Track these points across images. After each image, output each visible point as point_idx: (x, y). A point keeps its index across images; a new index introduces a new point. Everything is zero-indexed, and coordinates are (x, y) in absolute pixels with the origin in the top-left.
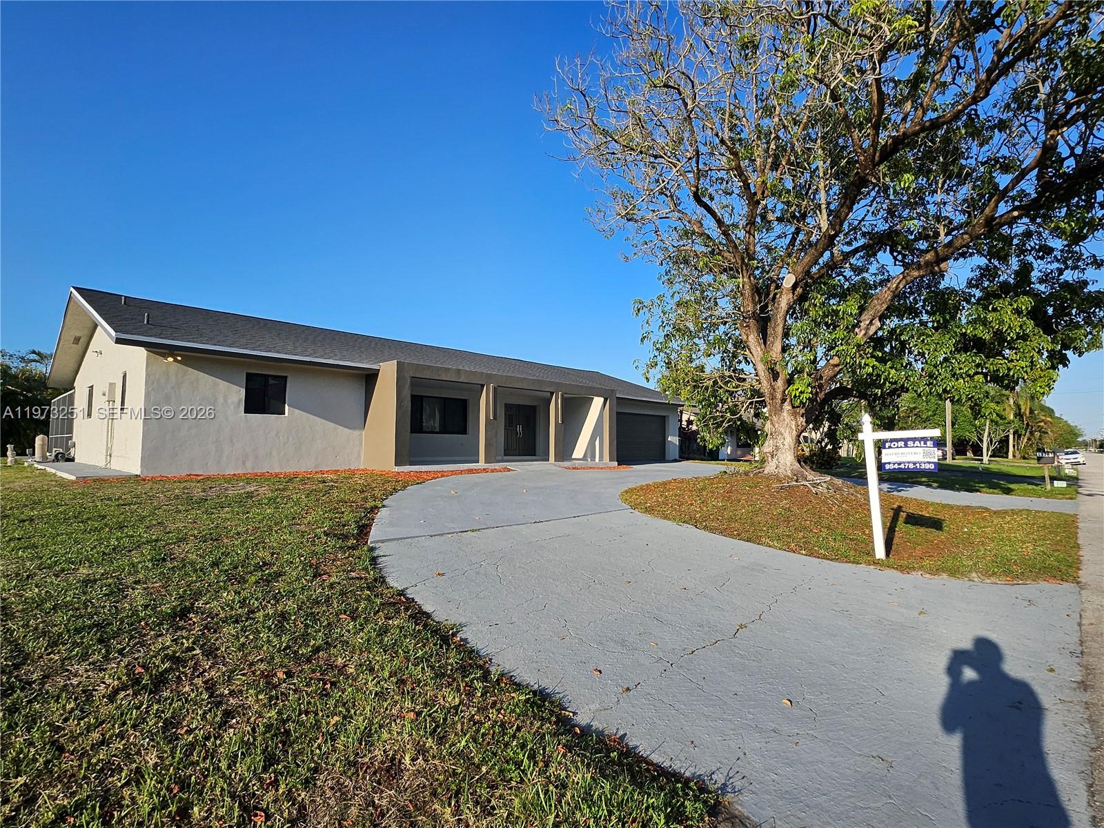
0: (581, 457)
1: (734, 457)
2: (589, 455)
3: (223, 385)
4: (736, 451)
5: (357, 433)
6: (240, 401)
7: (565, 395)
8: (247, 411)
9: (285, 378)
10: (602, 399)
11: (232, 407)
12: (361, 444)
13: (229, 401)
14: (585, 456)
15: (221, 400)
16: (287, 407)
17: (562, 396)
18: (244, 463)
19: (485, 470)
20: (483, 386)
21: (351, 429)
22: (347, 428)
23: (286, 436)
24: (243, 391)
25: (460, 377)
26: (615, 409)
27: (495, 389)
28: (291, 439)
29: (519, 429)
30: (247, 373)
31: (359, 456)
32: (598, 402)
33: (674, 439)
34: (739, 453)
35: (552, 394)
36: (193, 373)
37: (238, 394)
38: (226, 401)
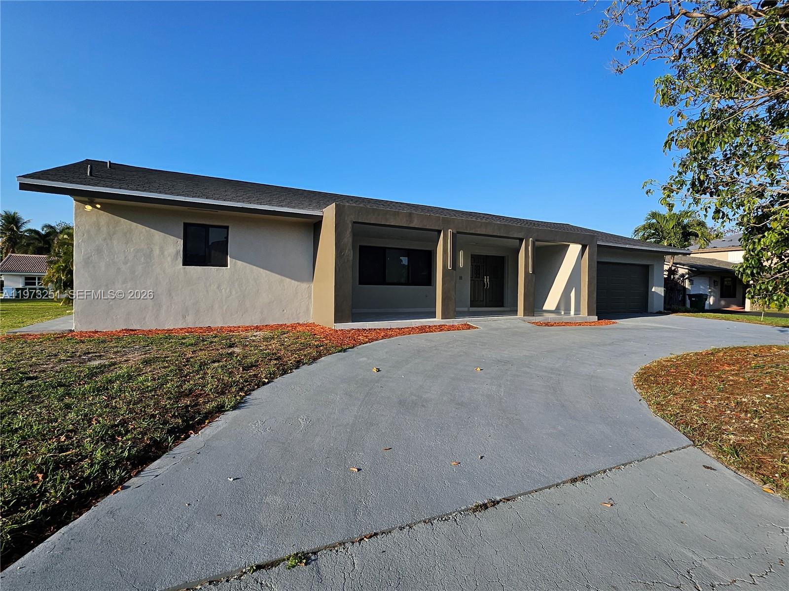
0: (553, 308)
1: (717, 307)
2: (562, 307)
3: (158, 236)
4: (720, 301)
5: (304, 285)
6: (178, 253)
7: (537, 243)
8: (185, 263)
9: (227, 228)
10: (580, 247)
11: (169, 259)
12: (310, 297)
13: (166, 253)
14: (558, 307)
15: (157, 252)
16: (229, 258)
17: (533, 243)
18: (184, 317)
19: (441, 328)
20: (439, 232)
21: (298, 281)
22: (295, 280)
23: (228, 289)
24: (181, 242)
25: (411, 222)
26: (595, 257)
27: (454, 235)
28: (234, 292)
29: (487, 280)
30: (184, 223)
31: (308, 309)
32: (574, 249)
33: (658, 290)
34: (723, 303)
35: (521, 240)
36: (125, 223)
37: (175, 245)
38: (163, 253)
